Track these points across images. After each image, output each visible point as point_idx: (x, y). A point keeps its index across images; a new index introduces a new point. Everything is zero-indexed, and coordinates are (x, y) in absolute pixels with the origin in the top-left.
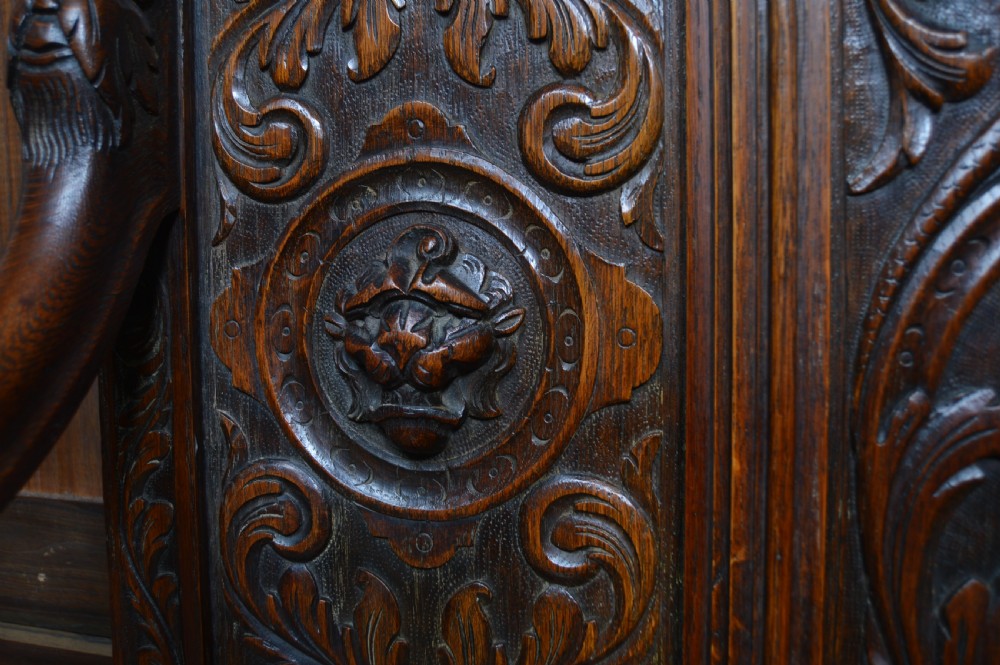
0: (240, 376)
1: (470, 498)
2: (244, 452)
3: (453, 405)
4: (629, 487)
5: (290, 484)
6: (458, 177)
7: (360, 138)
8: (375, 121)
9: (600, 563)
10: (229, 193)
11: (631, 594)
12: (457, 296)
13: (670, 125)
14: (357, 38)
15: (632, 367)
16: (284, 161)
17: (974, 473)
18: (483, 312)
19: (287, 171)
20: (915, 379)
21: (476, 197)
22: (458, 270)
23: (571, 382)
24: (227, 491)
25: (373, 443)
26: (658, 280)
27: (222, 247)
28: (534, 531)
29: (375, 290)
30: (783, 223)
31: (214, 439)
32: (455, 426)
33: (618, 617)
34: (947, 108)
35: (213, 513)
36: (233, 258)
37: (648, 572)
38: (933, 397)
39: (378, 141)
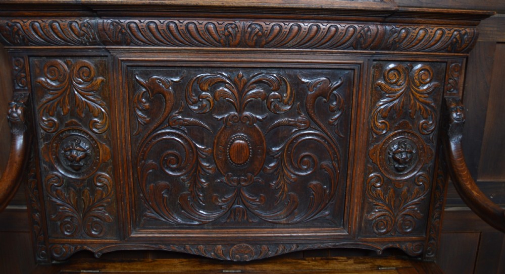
0: (47, 160)
1: (85, 176)
2: (48, 171)
3: (82, 163)
4: (108, 174)
5: (56, 175)
6: (80, 131)
7: (64, 124)
8: (66, 122)
9: (105, 184)
10: (42, 131)
11: (109, 188)
12: (81, 149)
13: (110, 125)
14: (63, 110)
15: (107, 158)
16: (52, 127)
17: (151, 171)
18: (85, 151)
19: (52, 129)
20: (143, 159)
21: (83, 134)
22: (81, 145)
23: (99, 159)
24: (46, 177)
25: (70, 169)
26: (110, 146)
27: (42, 140)
28: (95, 180)
29: (68, 148)
30: (124, 141)
31: (43, 169)
32: (82, 166)
33: (108, 192)
34: (145, 125)
35: (43, 180)
36: (44, 141)
37: (111, 185)
38: (145, 161)
39: (67, 125)
